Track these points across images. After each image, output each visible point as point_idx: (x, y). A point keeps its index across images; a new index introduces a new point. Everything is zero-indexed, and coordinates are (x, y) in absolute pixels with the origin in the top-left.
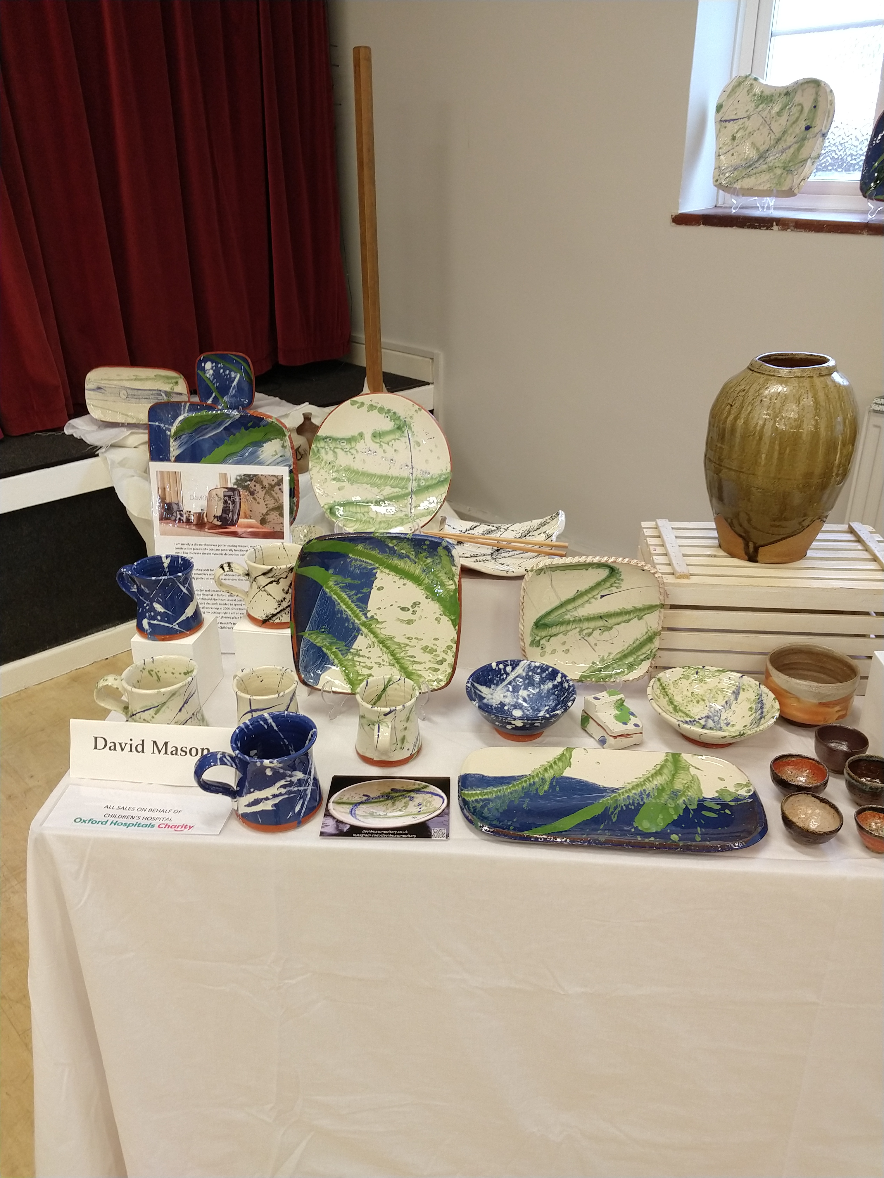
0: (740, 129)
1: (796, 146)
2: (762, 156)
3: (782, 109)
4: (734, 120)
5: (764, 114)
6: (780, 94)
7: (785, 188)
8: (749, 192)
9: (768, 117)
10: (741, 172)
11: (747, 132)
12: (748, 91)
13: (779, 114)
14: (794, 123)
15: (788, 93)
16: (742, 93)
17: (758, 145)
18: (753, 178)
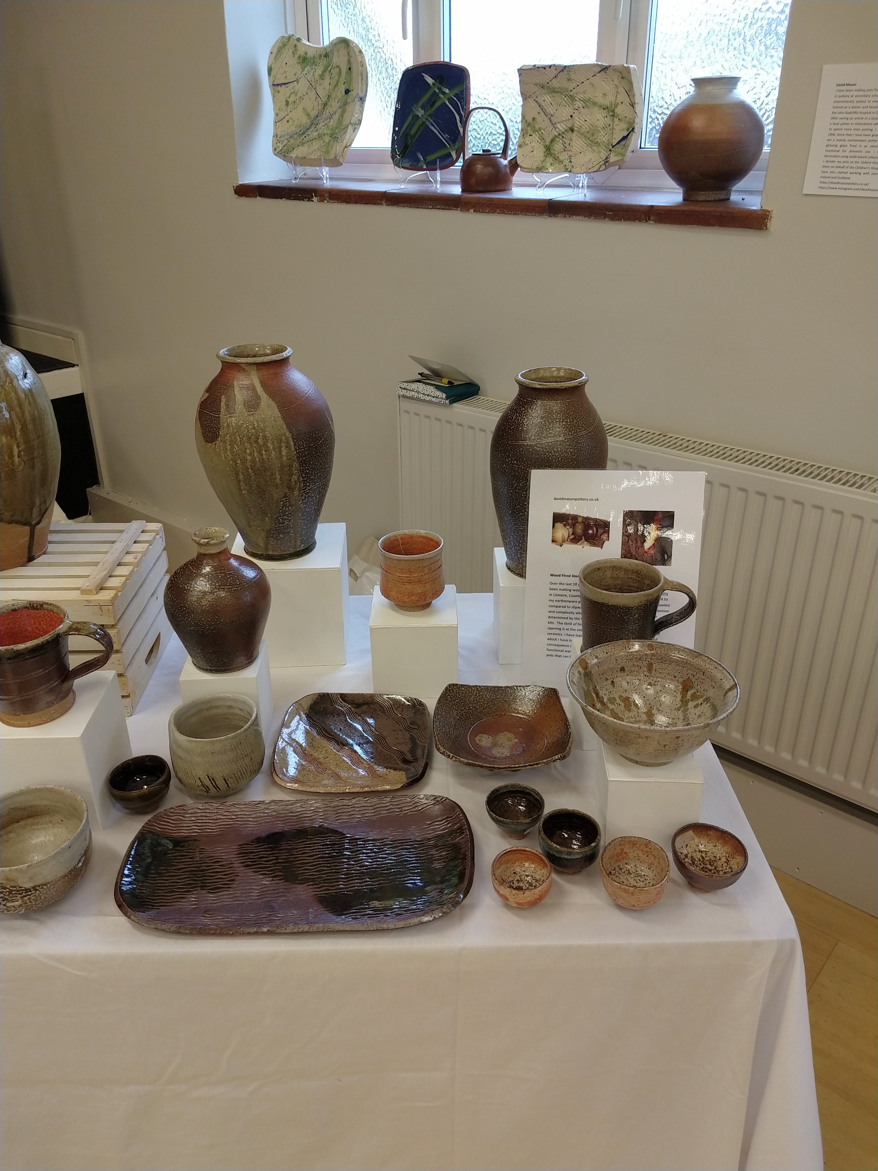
0: (292, 93)
1: (340, 111)
2: (314, 122)
3: (323, 72)
4: (285, 84)
5: (310, 77)
6: (320, 56)
7: (332, 157)
8: (303, 161)
9: (313, 80)
10: (296, 139)
11: (298, 97)
12: (293, 53)
13: (322, 77)
14: (336, 86)
15: (326, 54)
16: (288, 53)
17: (309, 110)
18: (306, 146)
